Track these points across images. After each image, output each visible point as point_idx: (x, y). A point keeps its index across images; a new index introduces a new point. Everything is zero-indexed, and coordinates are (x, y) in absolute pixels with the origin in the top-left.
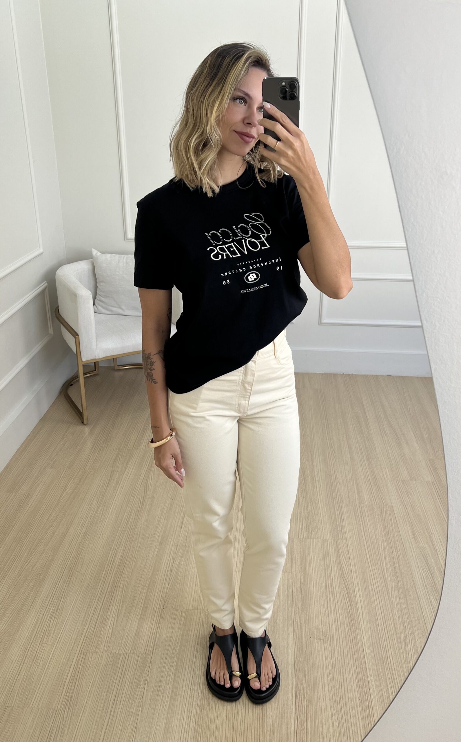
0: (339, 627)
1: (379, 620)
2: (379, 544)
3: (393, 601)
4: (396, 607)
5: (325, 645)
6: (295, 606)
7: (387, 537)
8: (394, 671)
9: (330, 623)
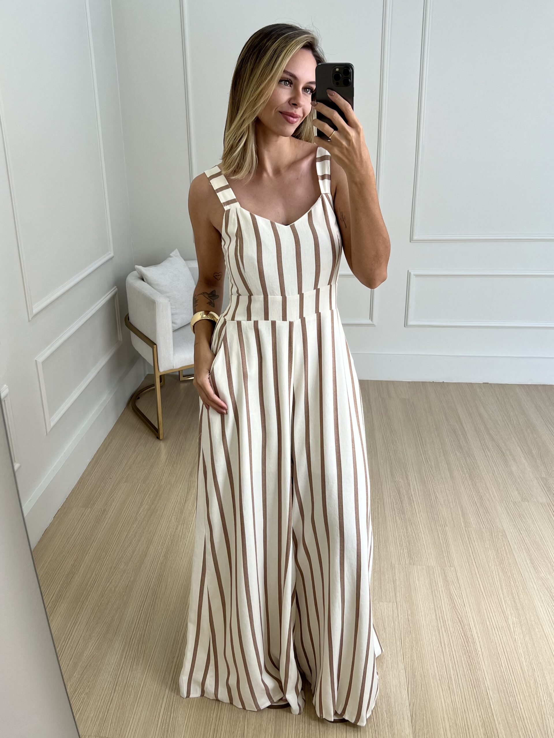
0: (457, 666)
1: (502, 660)
2: (493, 573)
3: (517, 640)
4: (520, 645)
5: (443, 686)
6: (404, 641)
7: (501, 565)
8: (526, 720)
9: (446, 661)
